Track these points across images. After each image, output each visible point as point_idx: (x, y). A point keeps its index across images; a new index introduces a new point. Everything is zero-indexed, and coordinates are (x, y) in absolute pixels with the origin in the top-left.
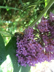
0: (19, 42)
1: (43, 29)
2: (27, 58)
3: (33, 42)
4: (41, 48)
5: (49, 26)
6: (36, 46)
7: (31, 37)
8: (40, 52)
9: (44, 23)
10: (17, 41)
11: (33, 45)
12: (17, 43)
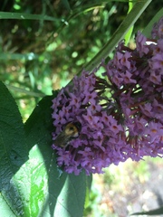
0: (58, 113)
1: (120, 77)
2: (80, 152)
3: (95, 112)
4: (115, 127)
5: (135, 69)
6: (104, 121)
7: (90, 97)
8: (114, 136)
9: (122, 61)
10: (52, 111)
11: (96, 119)
12: (54, 116)
